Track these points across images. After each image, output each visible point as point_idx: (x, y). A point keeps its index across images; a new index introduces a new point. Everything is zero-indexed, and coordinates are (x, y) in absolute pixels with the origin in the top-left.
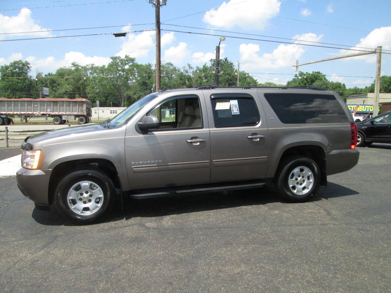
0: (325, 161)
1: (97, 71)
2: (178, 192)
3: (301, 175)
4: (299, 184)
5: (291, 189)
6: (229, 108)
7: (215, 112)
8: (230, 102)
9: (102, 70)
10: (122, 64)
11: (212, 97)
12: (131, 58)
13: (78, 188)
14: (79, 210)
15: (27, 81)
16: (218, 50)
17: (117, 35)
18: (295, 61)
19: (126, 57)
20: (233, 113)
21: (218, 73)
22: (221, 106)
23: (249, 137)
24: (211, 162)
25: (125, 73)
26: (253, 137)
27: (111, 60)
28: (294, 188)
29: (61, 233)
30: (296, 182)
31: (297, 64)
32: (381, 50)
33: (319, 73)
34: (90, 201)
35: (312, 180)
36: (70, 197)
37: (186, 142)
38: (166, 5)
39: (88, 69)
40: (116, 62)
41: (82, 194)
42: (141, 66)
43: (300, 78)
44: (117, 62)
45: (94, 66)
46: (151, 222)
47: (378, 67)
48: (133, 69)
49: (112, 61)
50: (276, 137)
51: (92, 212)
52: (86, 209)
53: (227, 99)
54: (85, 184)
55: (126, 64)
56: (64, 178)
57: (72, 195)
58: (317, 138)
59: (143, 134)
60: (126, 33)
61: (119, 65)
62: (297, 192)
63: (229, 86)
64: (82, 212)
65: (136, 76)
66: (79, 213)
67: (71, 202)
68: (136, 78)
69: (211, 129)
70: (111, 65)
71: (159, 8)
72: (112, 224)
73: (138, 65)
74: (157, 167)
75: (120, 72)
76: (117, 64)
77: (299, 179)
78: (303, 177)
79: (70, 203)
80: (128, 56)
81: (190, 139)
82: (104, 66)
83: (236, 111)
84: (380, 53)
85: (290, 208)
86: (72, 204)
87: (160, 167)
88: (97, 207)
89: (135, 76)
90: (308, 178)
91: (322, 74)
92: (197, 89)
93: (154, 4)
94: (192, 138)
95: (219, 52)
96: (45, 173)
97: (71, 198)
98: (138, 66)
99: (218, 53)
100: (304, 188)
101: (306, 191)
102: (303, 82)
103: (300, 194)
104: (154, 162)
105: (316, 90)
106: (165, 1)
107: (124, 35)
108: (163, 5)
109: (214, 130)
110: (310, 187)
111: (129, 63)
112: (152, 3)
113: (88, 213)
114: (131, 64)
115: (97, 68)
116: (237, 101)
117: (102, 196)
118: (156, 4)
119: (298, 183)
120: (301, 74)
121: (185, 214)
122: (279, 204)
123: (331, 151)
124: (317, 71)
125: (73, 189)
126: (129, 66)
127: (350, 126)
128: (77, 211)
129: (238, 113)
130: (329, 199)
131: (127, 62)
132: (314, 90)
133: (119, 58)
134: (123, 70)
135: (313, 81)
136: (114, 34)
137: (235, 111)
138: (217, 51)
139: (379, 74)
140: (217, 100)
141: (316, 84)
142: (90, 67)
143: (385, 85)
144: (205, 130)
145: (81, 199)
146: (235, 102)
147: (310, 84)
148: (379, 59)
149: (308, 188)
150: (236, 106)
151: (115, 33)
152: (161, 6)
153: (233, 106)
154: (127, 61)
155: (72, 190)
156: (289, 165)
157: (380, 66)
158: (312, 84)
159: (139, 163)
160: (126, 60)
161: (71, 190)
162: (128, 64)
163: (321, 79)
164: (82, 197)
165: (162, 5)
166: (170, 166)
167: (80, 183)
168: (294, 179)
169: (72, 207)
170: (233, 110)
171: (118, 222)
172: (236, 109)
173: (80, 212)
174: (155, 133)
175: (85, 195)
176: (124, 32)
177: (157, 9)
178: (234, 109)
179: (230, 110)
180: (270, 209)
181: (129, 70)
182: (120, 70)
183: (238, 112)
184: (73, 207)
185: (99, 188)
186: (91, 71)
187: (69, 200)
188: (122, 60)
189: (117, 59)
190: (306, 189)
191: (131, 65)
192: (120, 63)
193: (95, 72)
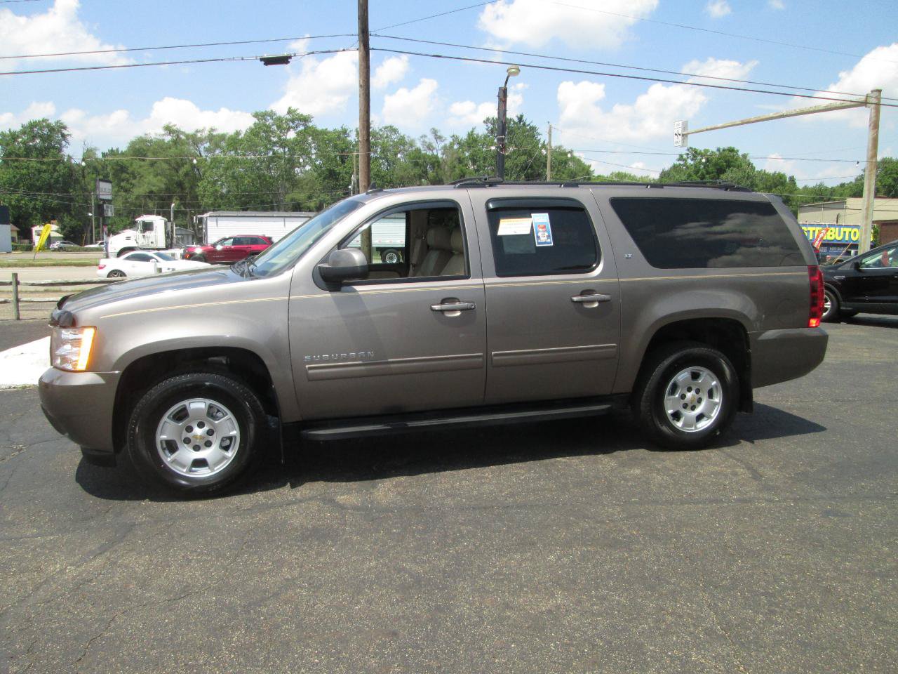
0: (749, 354)
1: (223, 144)
2: (411, 424)
3: (694, 388)
4: (689, 407)
5: (670, 418)
6: (528, 232)
7: (498, 242)
8: (531, 217)
9: (234, 142)
10: (279, 127)
11: (491, 206)
12: (302, 115)
13: (181, 415)
14: (184, 466)
15: (60, 167)
16: (502, 97)
17: (269, 61)
18: (681, 122)
19: (290, 112)
20: (539, 243)
21: (501, 150)
22: (510, 227)
23: (575, 299)
24: (487, 353)
25: (286, 150)
26: (584, 298)
27: (255, 120)
28: (677, 416)
29: (142, 518)
30: (682, 402)
31: (685, 128)
32: (879, 98)
33: (731, 150)
34: (208, 444)
35: (718, 399)
36: (162, 437)
37: (429, 309)
39: (201, 141)
40: (265, 125)
41: (190, 429)
42: (325, 132)
43: (690, 162)
44: (267, 123)
45: (215, 133)
46: (348, 494)
47: (871, 137)
48: (304, 141)
49: (257, 121)
50: (638, 298)
51: (213, 470)
52: (200, 463)
53: (523, 211)
54: (198, 405)
55: (289, 129)
56: (149, 392)
57: (167, 430)
58: (731, 303)
59: (331, 290)
60: (290, 57)
61: (273, 132)
62: (684, 425)
63: (527, 180)
64: (190, 471)
65: (313, 157)
66: (183, 471)
67: (165, 446)
68: (312, 162)
69: (487, 280)
70: (254, 132)
72: (260, 497)
73: (317, 131)
74: (363, 368)
75: (276, 148)
76: (268, 130)
77: (689, 395)
78: (698, 391)
79: (164, 449)
80: (295, 111)
81: (440, 302)
82: (238, 133)
83: (546, 238)
84: (878, 104)
85: (668, 463)
86: (167, 452)
87: (368, 367)
88: (224, 458)
89: (310, 158)
90: (711, 395)
91: (738, 151)
92: (454, 188)
94: (443, 302)
95: (505, 102)
96: (105, 380)
97: (164, 437)
98: (316, 134)
99: (502, 104)
100: (700, 417)
101: (704, 424)
102: (697, 172)
103: (692, 430)
104: (357, 355)
105: (731, 190)
107: (284, 60)
109: (495, 281)
110: (715, 414)
111: (297, 127)
113: (203, 473)
114: (302, 128)
115: (222, 137)
116: (547, 215)
117: (235, 432)
119: (685, 406)
120: (695, 153)
121: (426, 475)
122: (642, 453)
123: (763, 333)
124: (726, 147)
125: (168, 417)
126: (297, 134)
127: (806, 273)
128: (180, 469)
129: (550, 243)
130: (756, 442)
131: (291, 124)
132: (726, 190)
133: (271, 114)
134: (283, 143)
135: (721, 171)
136: (262, 60)
137: (543, 239)
138: (500, 100)
139: (875, 155)
140: (500, 213)
141: (728, 176)
142: (206, 133)
143: (889, 181)
144: (473, 282)
145: (187, 441)
146: (542, 219)
147: (714, 176)
148: (874, 119)
149: (709, 417)
150: (544, 227)
151: (265, 56)
153: (538, 227)
154: (293, 122)
155: (168, 420)
156: (666, 363)
157: (877, 135)
158: (719, 176)
159: (321, 356)
160: (290, 120)
161: (165, 418)
162: (294, 128)
163: (739, 167)
164: (189, 435)
166: (392, 366)
167: (186, 403)
168: (677, 396)
169: (168, 459)
170: (538, 237)
171: (273, 492)
172: (546, 234)
173: (185, 470)
174: (358, 288)
175: (198, 431)
176: (285, 54)
178: (539, 234)
179: (530, 237)
180: (623, 464)
181: (295, 142)
182: (275, 143)
183: (549, 240)
185: (230, 415)
186: (207, 145)
187: (161, 442)
188: (280, 119)
189: (269, 118)
190: (705, 418)
191: (301, 132)
192: (275, 127)
193: (217, 146)
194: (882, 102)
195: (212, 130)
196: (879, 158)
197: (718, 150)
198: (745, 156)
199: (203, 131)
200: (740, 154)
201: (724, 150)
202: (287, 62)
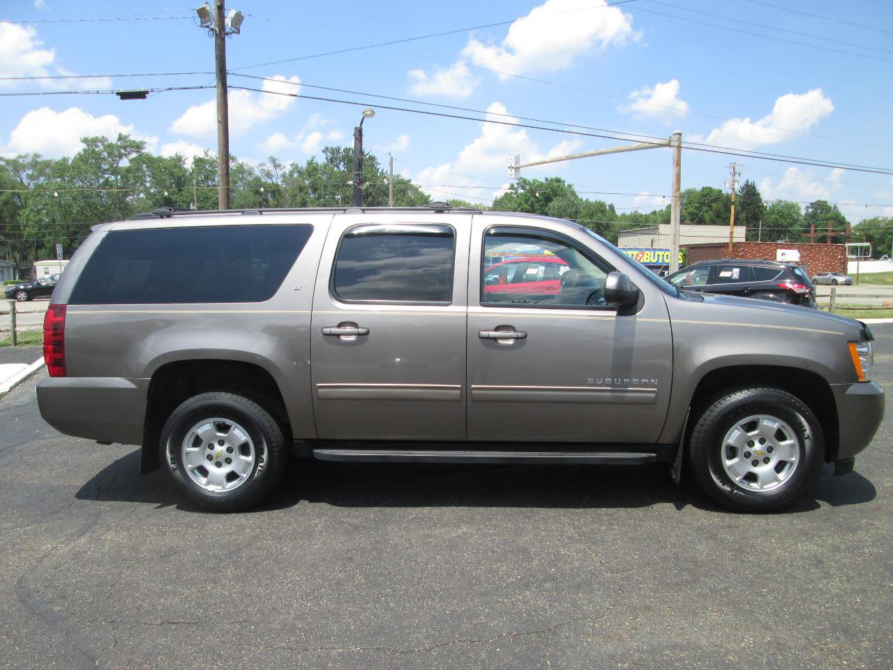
1: (48, 171)
9: (61, 168)
10: (110, 154)
12: (134, 142)
16: (358, 136)
17: (125, 96)
18: (513, 157)
19: (120, 138)
21: (359, 184)
25: (119, 177)
27: (84, 146)
31: (517, 161)
32: (679, 140)
33: (558, 180)
38: (239, 33)
39: (24, 167)
40: (93, 151)
42: (160, 160)
43: (521, 191)
44: (97, 149)
45: (39, 160)
47: (675, 174)
48: (140, 169)
49: (87, 148)
55: (120, 157)
60: (147, 92)
61: (104, 159)
65: (148, 185)
68: (147, 190)
70: (83, 158)
71: (223, 40)
73: (153, 158)
75: (107, 176)
76: (97, 156)
80: (126, 137)
82: (65, 160)
84: (679, 147)
89: (145, 186)
91: (564, 182)
93: (212, 30)
95: (360, 140)
98: (152, 162)
99: (358, 142)
102: (527, 201)
106: (237, 24)
107: (141, 95)
108: (234, 32)
111: (129, 154)
112: (208, 27)
114: (134, 155)
115: (47, 164)
118: (217, 29)
120: (523, 183)
124: (554, 177)
126: (131, 161)
131: (123, 151)
133: (103, 140)
134: (115, 171)
135: (548, 199)
136: (118, 94)
139: (678, 189)
141: (555, 204)
142: (29, 160)
143: (691, 209)
147: (543, 204)
148: (676, 158)
151: (122, 90)
152: (227, 34)
154: (125, 150)
157: (680, 172)
158: (547, 205)
160: (121, 147)
162: (125, 155)
163: (564, 195)
165: (231, 33)
176: (142, 89)
177: (218, 41)
181: (128, 170)
182: (105, 171)
186: (30, 172)
188: (110, 146)
189: (100, 144)
191: (134, 159)
192: (105, 154)
193: (42, 173)
194: (683, 145)
195: (36, 156)
196: (683, 190)
197: (547, 179)
198: (570, 186)
199: (26, 156)
200: (566, 184)
201: (552, 180)
202: (144, 97)
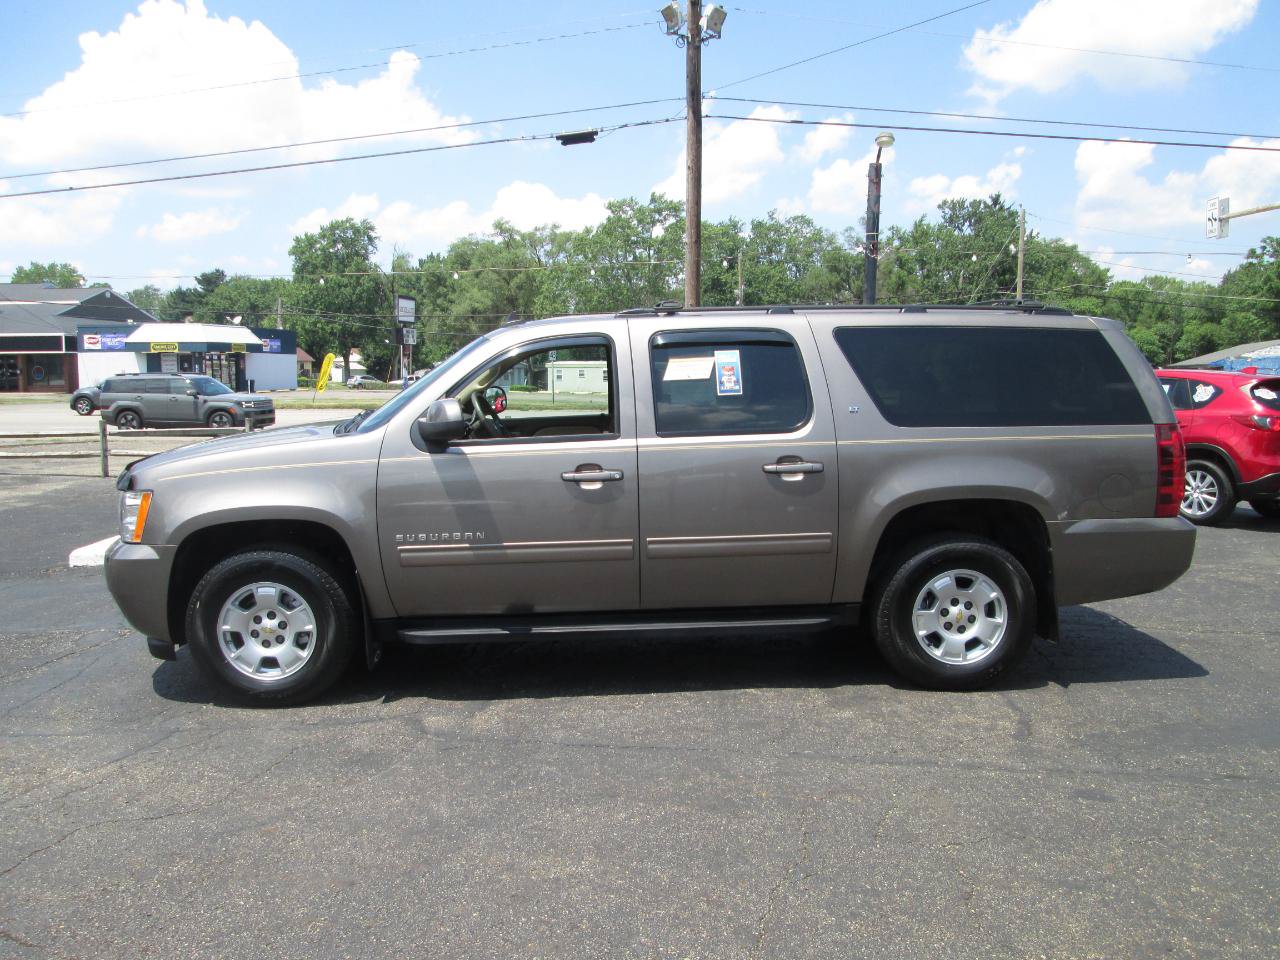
0: (1049, 555)
2: (535, 630)
3: (962, 600)
4: (955, 627)
5: (923, 645)
6: (707, 376)
7: (661, 390)
8: (713, 355)
9: (582, 243)
11: (660, 341)
13: (248, 602)
14: (249, 665)
16: (873, 177)
17: (567, 140)
20: (721, 392)
21: (872, 252)
22: (679, 369)
24: (640, 544)
26: (781, 467)
28: (935, 639)
29: (191, 724)
30: (944, 620)
34: (280, 640)
35: (1001, 619)
36: (225, 628)
37: (561, 480)
38: (720, 37)
40: (621, 219)
41: (258, 620)
46: (438, 715)
50: (859, 473)
51: (284, 673)
52: (270, 663)
53: (706, 348)
54: (267, 591)
56: (210, 572)
57: (231, 619)
59: (431, 452)
60: (596, 133)
62: (945, 654)
64: (258, 671)
66: (247, 671)
67: (229, 638)
69: (642, 441)
71: (698, 49)
72: (336, 711)
74: (470, 553)
76: (625, 225)
77: (954, 610)
78: (968, 606)
79: (227, 643)
81: (573, 469)
83: (733, 384)
86: (232, 646)
87: (477, 552)
88: (298, 658)
90: (990, 611)
93: (682, 36)
95: (878, 184)
96: (158, 554)
97: (226, 627)
99: (874, 187)
100: (972, 644)
101: (977, 655)
103: (959, 661)
104: (462, 536)
105: (1036, 314)
106: (716, 24)
107: (588, 137)
108: (711, 37)
109: (654, 443)
110: (995, 641)
112: (675, 33)
113: (271, 676)
116: (738, 352)
117: (310, 627)
118: (689, 35)
119: (948, 626)
121: (558, 699)
122: (882, 691)
123: (1073, 523)
125: (233, 603)
127: (1153, 436)
128: (246, 668)
129: (739, 391)
132: (1031, 313)
136: (558, 138)
137: (728, 386)
138: (871, 181)
140: (670, 350)
144: (623, 444)
145: (255, 634)
146: (730, 358)
149: (987, 646)
150: (732, 369)
151: (564, 132)
152: (703, 40)
153: (726, 368)
155: (232, 608)
156: (914, 562)
159: (416, 536)
161: (228, 605)
164: (257, 627)
165: (707, 39)
166: (509, 551)
167: (252, 587)
168: (933, 611)
169: (231, 654)
170: (721, 383)
171: (357, 706)
172: (734, 378)
173: (251, 670)
174: (466, 450)
175: (268, 623)
176: (590, 130)
177: (690, 52)
178: (724, 379)
179: (710, 383)
180: (834, 704)
183: (737, 387)
184: (233, 655)
185: (305, 605)
187: (224, 633)
190: (982, 646)
202: (592, 140)
